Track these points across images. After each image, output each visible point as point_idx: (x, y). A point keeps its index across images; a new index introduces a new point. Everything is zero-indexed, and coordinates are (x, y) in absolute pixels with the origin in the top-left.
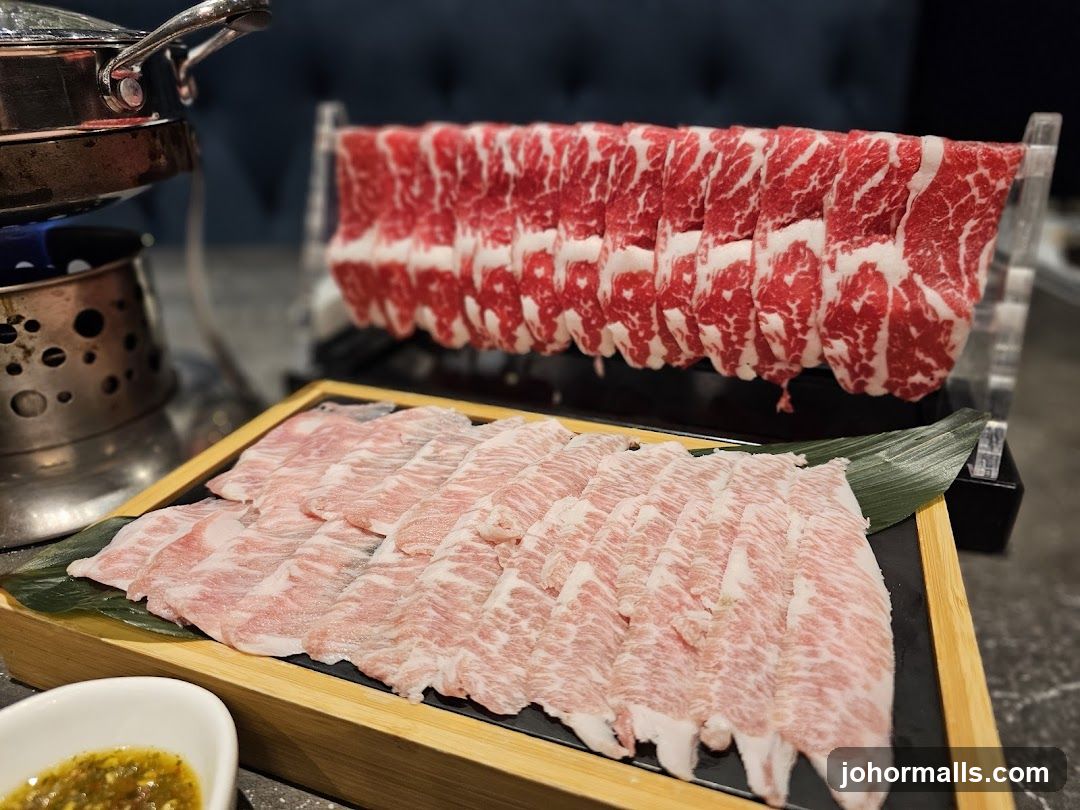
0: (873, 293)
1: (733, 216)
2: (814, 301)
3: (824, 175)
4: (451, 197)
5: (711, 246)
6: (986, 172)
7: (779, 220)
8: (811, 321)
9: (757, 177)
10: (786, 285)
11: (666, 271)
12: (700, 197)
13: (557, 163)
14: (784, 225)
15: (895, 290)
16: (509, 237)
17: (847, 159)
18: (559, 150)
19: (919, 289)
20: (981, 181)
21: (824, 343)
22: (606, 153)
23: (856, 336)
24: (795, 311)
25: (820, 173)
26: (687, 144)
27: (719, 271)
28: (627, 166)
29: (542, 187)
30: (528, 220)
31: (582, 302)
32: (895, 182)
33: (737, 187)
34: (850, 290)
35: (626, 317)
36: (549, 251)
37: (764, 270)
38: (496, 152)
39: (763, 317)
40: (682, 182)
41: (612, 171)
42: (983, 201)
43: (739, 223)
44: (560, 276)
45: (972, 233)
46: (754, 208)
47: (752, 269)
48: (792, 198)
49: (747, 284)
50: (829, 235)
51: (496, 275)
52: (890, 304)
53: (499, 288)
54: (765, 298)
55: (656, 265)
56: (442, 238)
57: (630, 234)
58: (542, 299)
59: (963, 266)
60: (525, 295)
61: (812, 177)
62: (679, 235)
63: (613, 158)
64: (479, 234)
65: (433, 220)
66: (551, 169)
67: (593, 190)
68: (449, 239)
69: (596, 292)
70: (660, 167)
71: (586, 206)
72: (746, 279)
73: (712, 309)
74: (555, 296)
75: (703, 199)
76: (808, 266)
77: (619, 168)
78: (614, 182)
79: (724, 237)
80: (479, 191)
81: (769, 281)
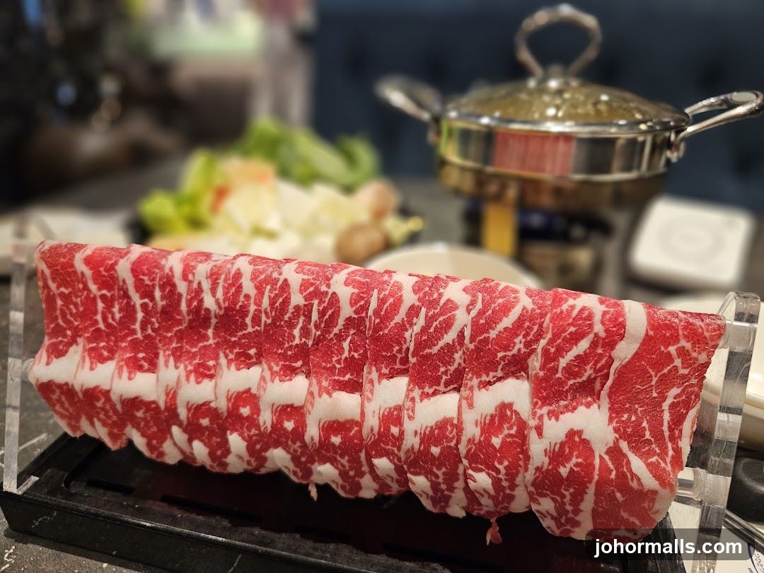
0: (580, 460)
1: (439, 371)
2: (521, 463)
3: (528, 338)
4: (152, 324)
5: (418, 400)
6: (688, 346)
7: (484, 378)
8: (519, 480)
9: (461, 335)
10: (493, 446)
11: (372, 422)
12: (404, 347)
13: (258, 303)
14: (490, 383)
15: (601, 457)
16: (212, 372)
17: (551, 324)
18: (260, 289)
19: (625, 456)
20: (682, 353)
21: (532, 498)
22: (309, 298)
23: (563, 496)
24: (503, 471)
25: (525, 336)
26: (391, 295)
27: (427, 427)
28: (330, 312)
29: (244, 326)
30: (231, 356)
31: (290, 443)
32: (600, 351)
33: (441, 343)
34: (557, 456)
35: (335, 460)
36: (254, 391)
37: (471, 430)
38: (195, 285)
39: (471, 475)
40: (386, 331)
41: (315, 316)
42: (686, 372)
43: (444, 377)
44: (266, 418)
45: (675, 401)
46: (459, 364)
47: (459, 428)
48: (498, 359)
49: (454, 441)
50: (535, 400)
51: (200, 409)
52: (597, 472)
53: (205, 422)
54: (472, 458)
55: (363, 414)
56: (146, 365)
57: (336, 378)
58: (249, 436)
59: (667, 434)
60: (233, 431)
61: (517, 340)
62: (385, 381)
63: (316, 302)
64: (182, 367)
65: (135, 345)
66: (252, 308)
67: (296, 332)
68: (153, 368)
69: (303, 436)
70: (364, 315)
71: (290, 348)
72: (454, 437)
73: (419, 461)
74: (261, 435)
75: (408, 349)
76: (515, 428)
77: (322, 313)
78: (317, 327)
79: (431, 391)
80: (179, 322)
81: (476, 441)
